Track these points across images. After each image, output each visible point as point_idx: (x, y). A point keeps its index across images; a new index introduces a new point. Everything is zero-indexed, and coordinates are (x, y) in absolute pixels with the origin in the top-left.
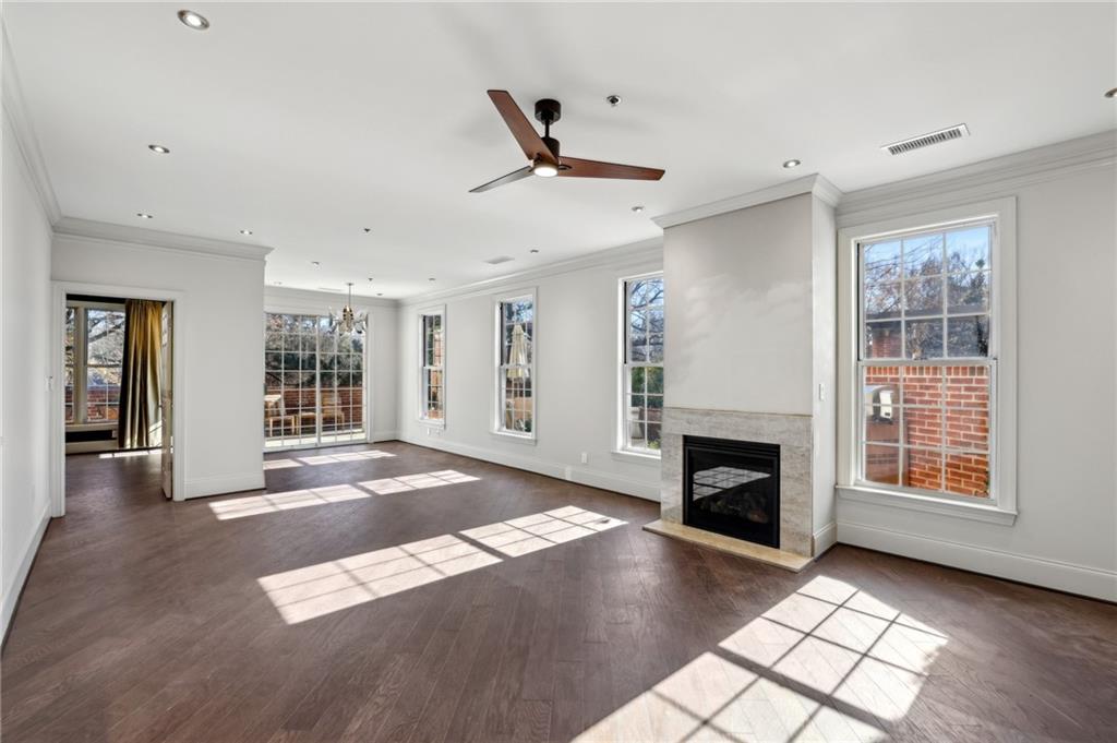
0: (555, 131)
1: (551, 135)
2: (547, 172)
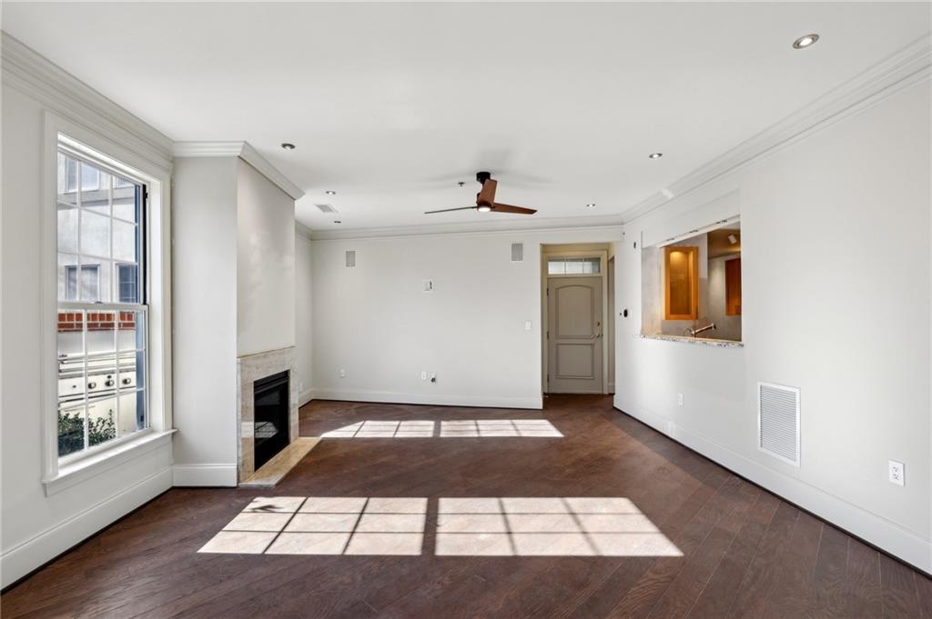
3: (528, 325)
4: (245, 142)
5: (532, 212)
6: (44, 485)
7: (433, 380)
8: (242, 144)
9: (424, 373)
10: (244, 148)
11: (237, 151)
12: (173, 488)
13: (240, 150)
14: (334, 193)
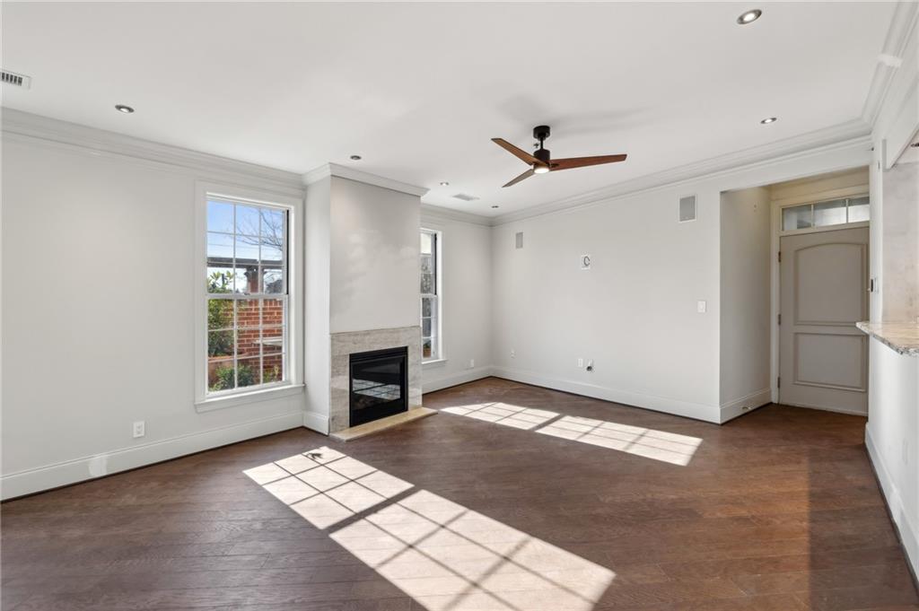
0: (548, 144)
1: (544, 148)
2: (543, 171)
3: (701, 306)
4: (330, 163)
5: (622, 158)
6: (195, 406)
7: (589, 368)
8: (328, 166)
9: (581, 361)
10: (331, 168)
11: (328, 173)
12: (303, 427)
13: (329, 170)
14: (447, 184)
